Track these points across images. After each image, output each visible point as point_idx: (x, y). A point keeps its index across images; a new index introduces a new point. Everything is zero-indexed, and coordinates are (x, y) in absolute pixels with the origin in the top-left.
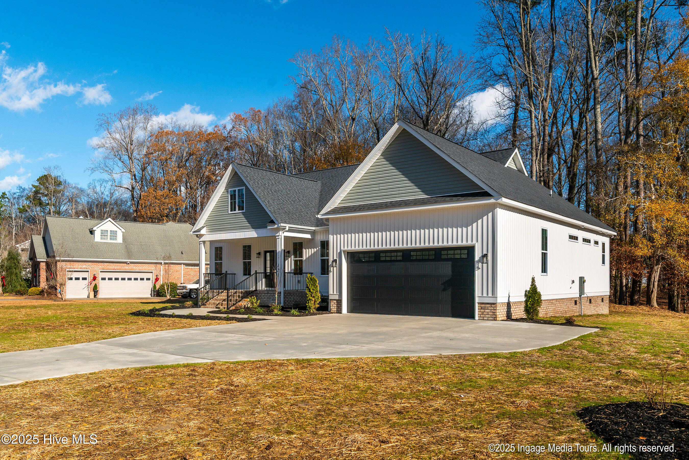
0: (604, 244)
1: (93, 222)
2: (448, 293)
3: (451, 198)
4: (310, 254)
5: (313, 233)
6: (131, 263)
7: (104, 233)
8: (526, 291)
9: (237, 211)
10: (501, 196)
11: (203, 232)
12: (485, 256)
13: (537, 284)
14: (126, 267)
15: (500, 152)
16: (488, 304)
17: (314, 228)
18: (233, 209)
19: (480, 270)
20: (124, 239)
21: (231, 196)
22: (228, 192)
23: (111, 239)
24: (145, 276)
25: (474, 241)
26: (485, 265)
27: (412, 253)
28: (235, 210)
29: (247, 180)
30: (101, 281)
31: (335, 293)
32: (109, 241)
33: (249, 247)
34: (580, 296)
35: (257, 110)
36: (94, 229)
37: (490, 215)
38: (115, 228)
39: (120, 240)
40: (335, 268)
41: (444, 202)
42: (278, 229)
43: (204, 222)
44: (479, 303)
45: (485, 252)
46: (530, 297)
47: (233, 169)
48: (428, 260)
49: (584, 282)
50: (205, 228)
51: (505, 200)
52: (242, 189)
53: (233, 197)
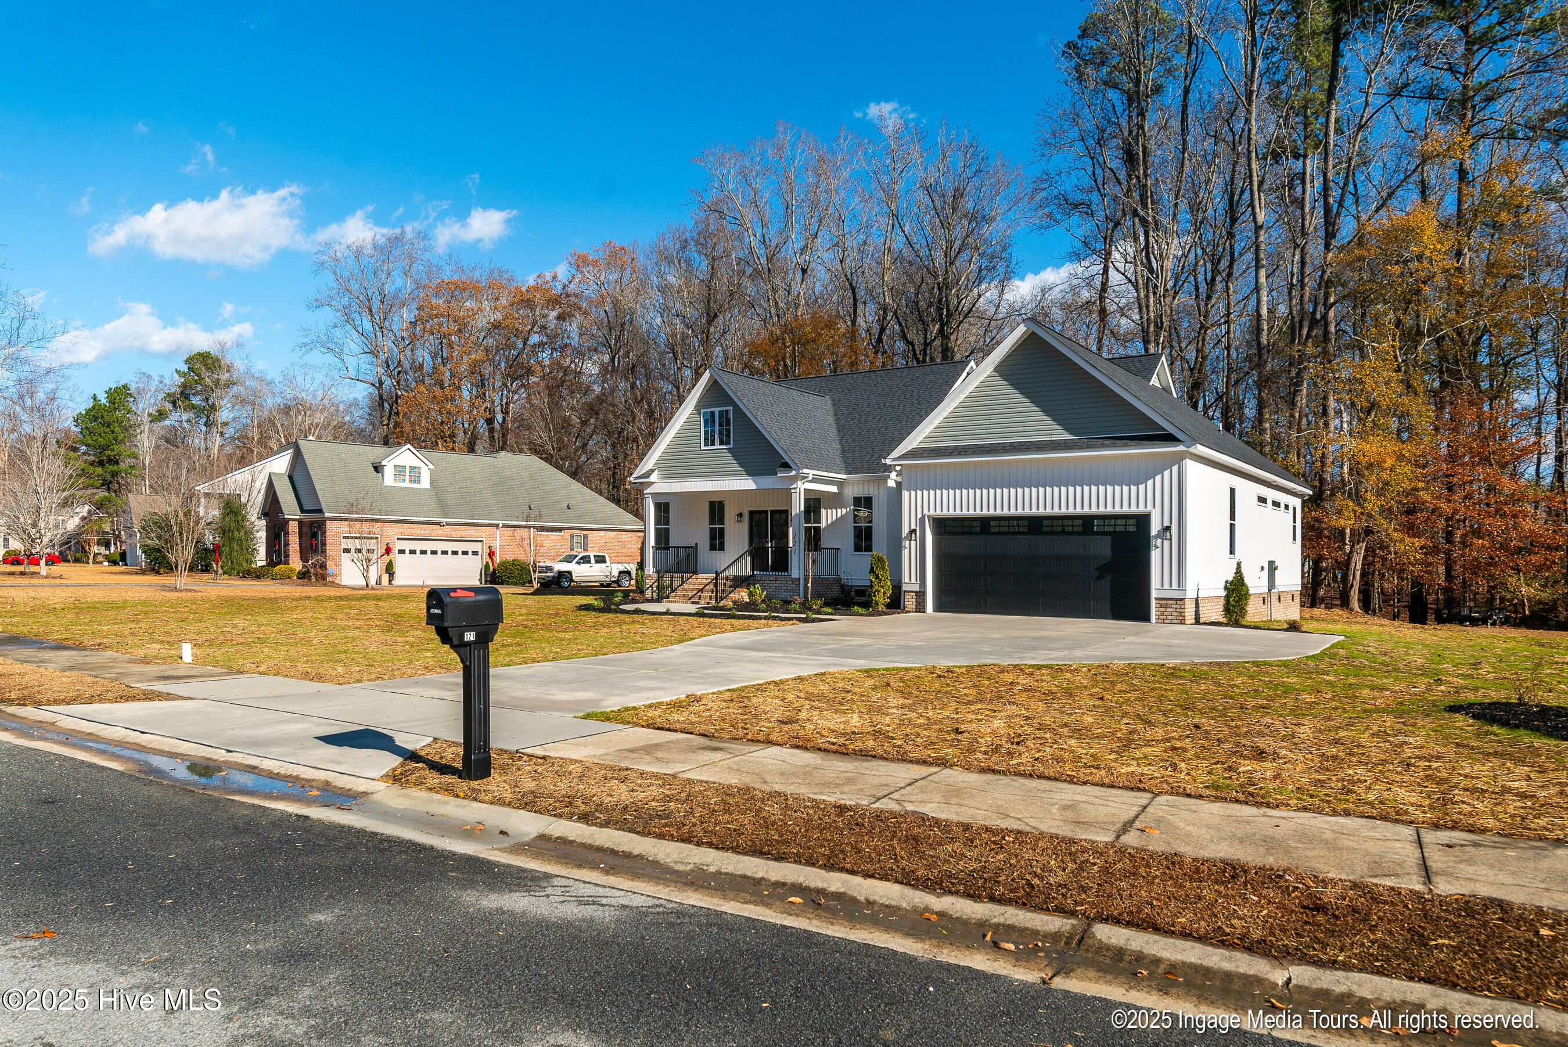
0: (1295, 509)
1: (382, 450)
2: (1106, 583)
3: (1113, 441)
4: (834, 518)
5: (841, 484)
6: (448, 524)
7: (400, 469)
8: (1226, 582)
9: (717, 446)
10: (1195, 441)
11: (654, 477)
12: (1168, 529)
13: (1244, 570)
14: (440, 532)
15: (1136, 360)
16: (1171, 599)
17: (844, 477)
18: (709, 440)
19: (1159, 550)
20: (432, 482)
21: (706, 422)
22: (699, 414)
23: (411, 481)
24: (470, 547)
25: (1150, 507)
26: (1166, 543)
27: (1045, 522)
28: (713, 444)
29: (738, 397)
30: (398, 556)
31: (913, 581)
32: (407, 485)
33: (721, 504)
34: (1270, 591)
35: (618, 245)
36: (383, 463)
37: (1175, 468)
38: (416, 463)
39: (425, 483)
40: (913, 543)
41: (1103, 447)
42: (795, 479)
43: (654, 461)
44: (1156, 599)
45: (1166, 524)
46: (1233, 590)
47: (711, 376)
48: (1073, 533)
49: (1276, 569)
50: (656, 472)
51: (1201, 449)
52: (727, 411)
53: (710, 421)
